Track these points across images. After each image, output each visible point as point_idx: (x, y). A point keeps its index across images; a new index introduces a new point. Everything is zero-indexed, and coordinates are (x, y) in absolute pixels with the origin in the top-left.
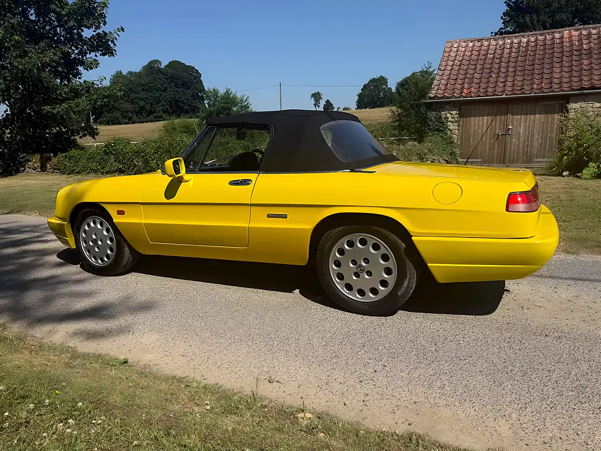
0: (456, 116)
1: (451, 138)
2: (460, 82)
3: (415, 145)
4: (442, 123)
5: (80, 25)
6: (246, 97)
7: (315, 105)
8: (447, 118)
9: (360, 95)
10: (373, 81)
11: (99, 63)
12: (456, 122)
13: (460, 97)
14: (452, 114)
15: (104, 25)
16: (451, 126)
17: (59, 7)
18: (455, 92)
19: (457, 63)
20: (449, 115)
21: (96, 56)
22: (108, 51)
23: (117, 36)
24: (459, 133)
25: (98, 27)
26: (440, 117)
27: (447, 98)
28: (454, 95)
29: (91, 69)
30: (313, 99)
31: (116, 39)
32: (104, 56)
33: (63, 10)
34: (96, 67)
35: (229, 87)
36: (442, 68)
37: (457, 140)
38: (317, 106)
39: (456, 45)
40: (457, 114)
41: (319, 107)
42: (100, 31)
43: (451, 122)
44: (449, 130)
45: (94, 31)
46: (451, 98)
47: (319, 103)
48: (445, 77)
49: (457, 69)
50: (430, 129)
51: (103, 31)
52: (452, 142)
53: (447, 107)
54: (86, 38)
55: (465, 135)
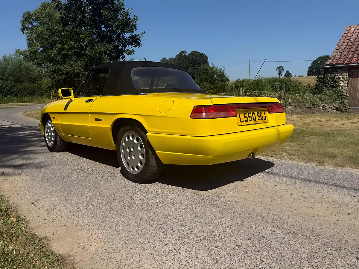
0: (346, 77)
1: (342, 92)
2: (351, 53)
3: (310, 96)
4: (335, 82)
5: (123, 31)
6: (223, 69)
7: (279, 74)
8: (339, 78)
9: (310, 68)
10: (319, 58)
11: (134, 52)
12: (346, 81)
13: (349, 64)
14: (343, 76)
15: (136, 30)
16: (342, 84)
17: (112, 22)
18: (346, 61)
19: (352, 41)
20: (340, 76)
21: (131, 47)
22: (138, 45)
23: (141, 36)
24: (348, 89)
25: (132, 32)
26: (334, 78)
27: (339, 64)
28: (344, 63)
29: (130, 54)
30: (278, 71)
31: (141, 38)
32: (136, 47)
33: (114, 24)
34: (133, 54)
35: (213, 64)
36: (340, 44)
37: (347, 94)
38: (280, 75)
39: (353, 29)
40: (346, 75)
41: (281, 75)
42: (133, 34)
43: (342, 81)
44: (341, 86)
45: (130, 34)
46: (343, 64)
47: (282, 73)
48: (341, 51)
49: (351, 45)
50: (327, 86)
51: (135, 34)
52: (342, 95)
53: (339, 70)
54: (127, 38)
55: (353, 90)
